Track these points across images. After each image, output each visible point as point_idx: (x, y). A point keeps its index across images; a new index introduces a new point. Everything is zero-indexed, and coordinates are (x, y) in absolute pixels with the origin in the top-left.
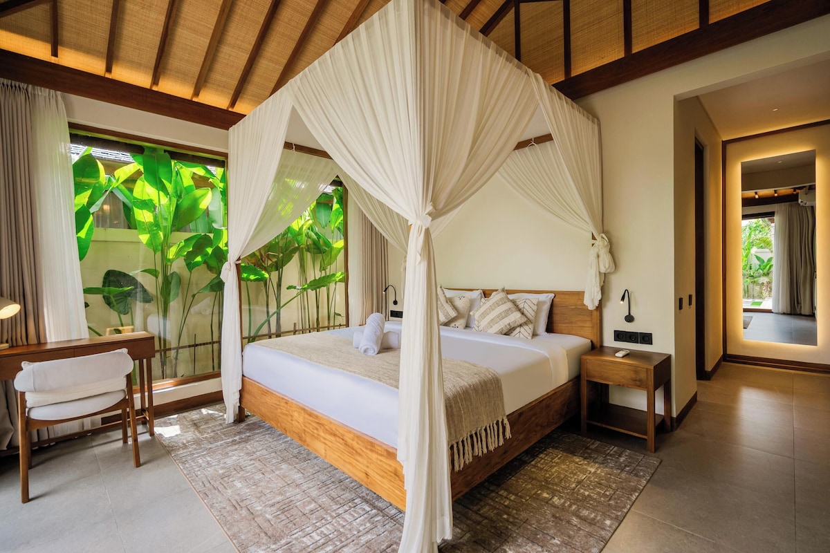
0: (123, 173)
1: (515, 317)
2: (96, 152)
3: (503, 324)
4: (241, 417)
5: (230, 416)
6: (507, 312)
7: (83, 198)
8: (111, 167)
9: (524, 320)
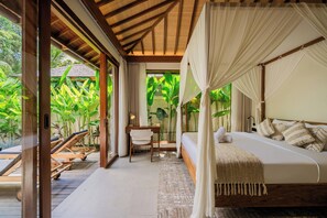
0: (161, 80)
1: (308, 138)
2: (153, 75)
3: (299, 140)
4: (181, 157)
5: (178, 156)
6: (301, 135)
7: (151, 89)
8: (158, 79)
9: (313, 140)
